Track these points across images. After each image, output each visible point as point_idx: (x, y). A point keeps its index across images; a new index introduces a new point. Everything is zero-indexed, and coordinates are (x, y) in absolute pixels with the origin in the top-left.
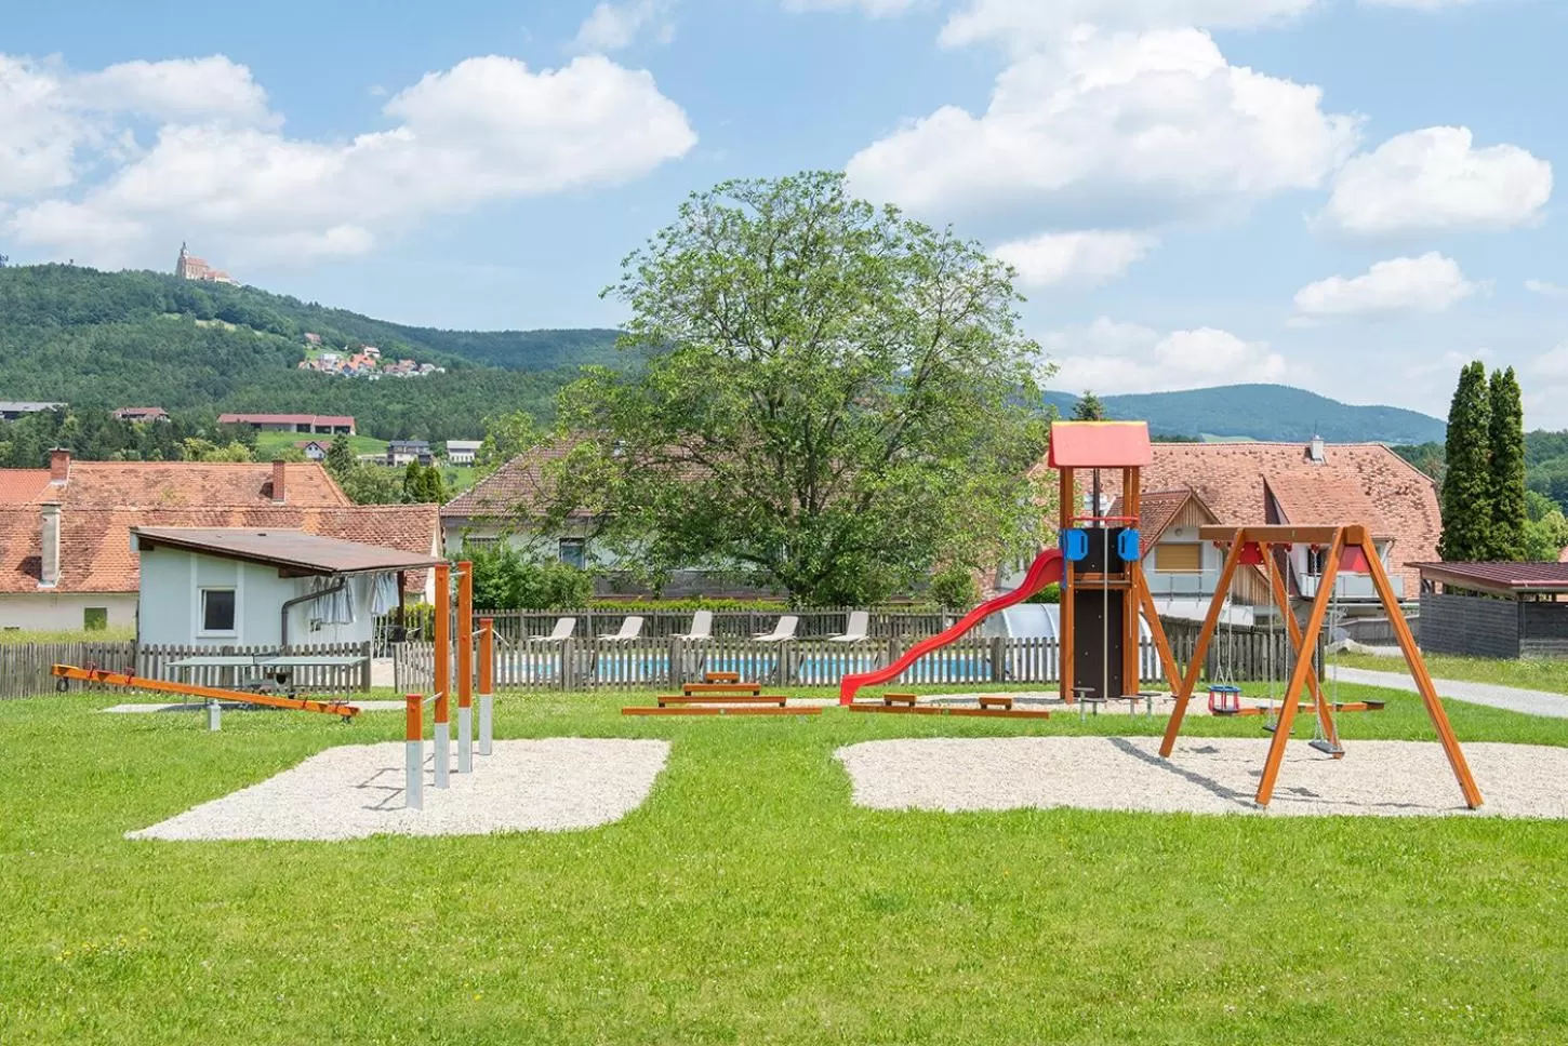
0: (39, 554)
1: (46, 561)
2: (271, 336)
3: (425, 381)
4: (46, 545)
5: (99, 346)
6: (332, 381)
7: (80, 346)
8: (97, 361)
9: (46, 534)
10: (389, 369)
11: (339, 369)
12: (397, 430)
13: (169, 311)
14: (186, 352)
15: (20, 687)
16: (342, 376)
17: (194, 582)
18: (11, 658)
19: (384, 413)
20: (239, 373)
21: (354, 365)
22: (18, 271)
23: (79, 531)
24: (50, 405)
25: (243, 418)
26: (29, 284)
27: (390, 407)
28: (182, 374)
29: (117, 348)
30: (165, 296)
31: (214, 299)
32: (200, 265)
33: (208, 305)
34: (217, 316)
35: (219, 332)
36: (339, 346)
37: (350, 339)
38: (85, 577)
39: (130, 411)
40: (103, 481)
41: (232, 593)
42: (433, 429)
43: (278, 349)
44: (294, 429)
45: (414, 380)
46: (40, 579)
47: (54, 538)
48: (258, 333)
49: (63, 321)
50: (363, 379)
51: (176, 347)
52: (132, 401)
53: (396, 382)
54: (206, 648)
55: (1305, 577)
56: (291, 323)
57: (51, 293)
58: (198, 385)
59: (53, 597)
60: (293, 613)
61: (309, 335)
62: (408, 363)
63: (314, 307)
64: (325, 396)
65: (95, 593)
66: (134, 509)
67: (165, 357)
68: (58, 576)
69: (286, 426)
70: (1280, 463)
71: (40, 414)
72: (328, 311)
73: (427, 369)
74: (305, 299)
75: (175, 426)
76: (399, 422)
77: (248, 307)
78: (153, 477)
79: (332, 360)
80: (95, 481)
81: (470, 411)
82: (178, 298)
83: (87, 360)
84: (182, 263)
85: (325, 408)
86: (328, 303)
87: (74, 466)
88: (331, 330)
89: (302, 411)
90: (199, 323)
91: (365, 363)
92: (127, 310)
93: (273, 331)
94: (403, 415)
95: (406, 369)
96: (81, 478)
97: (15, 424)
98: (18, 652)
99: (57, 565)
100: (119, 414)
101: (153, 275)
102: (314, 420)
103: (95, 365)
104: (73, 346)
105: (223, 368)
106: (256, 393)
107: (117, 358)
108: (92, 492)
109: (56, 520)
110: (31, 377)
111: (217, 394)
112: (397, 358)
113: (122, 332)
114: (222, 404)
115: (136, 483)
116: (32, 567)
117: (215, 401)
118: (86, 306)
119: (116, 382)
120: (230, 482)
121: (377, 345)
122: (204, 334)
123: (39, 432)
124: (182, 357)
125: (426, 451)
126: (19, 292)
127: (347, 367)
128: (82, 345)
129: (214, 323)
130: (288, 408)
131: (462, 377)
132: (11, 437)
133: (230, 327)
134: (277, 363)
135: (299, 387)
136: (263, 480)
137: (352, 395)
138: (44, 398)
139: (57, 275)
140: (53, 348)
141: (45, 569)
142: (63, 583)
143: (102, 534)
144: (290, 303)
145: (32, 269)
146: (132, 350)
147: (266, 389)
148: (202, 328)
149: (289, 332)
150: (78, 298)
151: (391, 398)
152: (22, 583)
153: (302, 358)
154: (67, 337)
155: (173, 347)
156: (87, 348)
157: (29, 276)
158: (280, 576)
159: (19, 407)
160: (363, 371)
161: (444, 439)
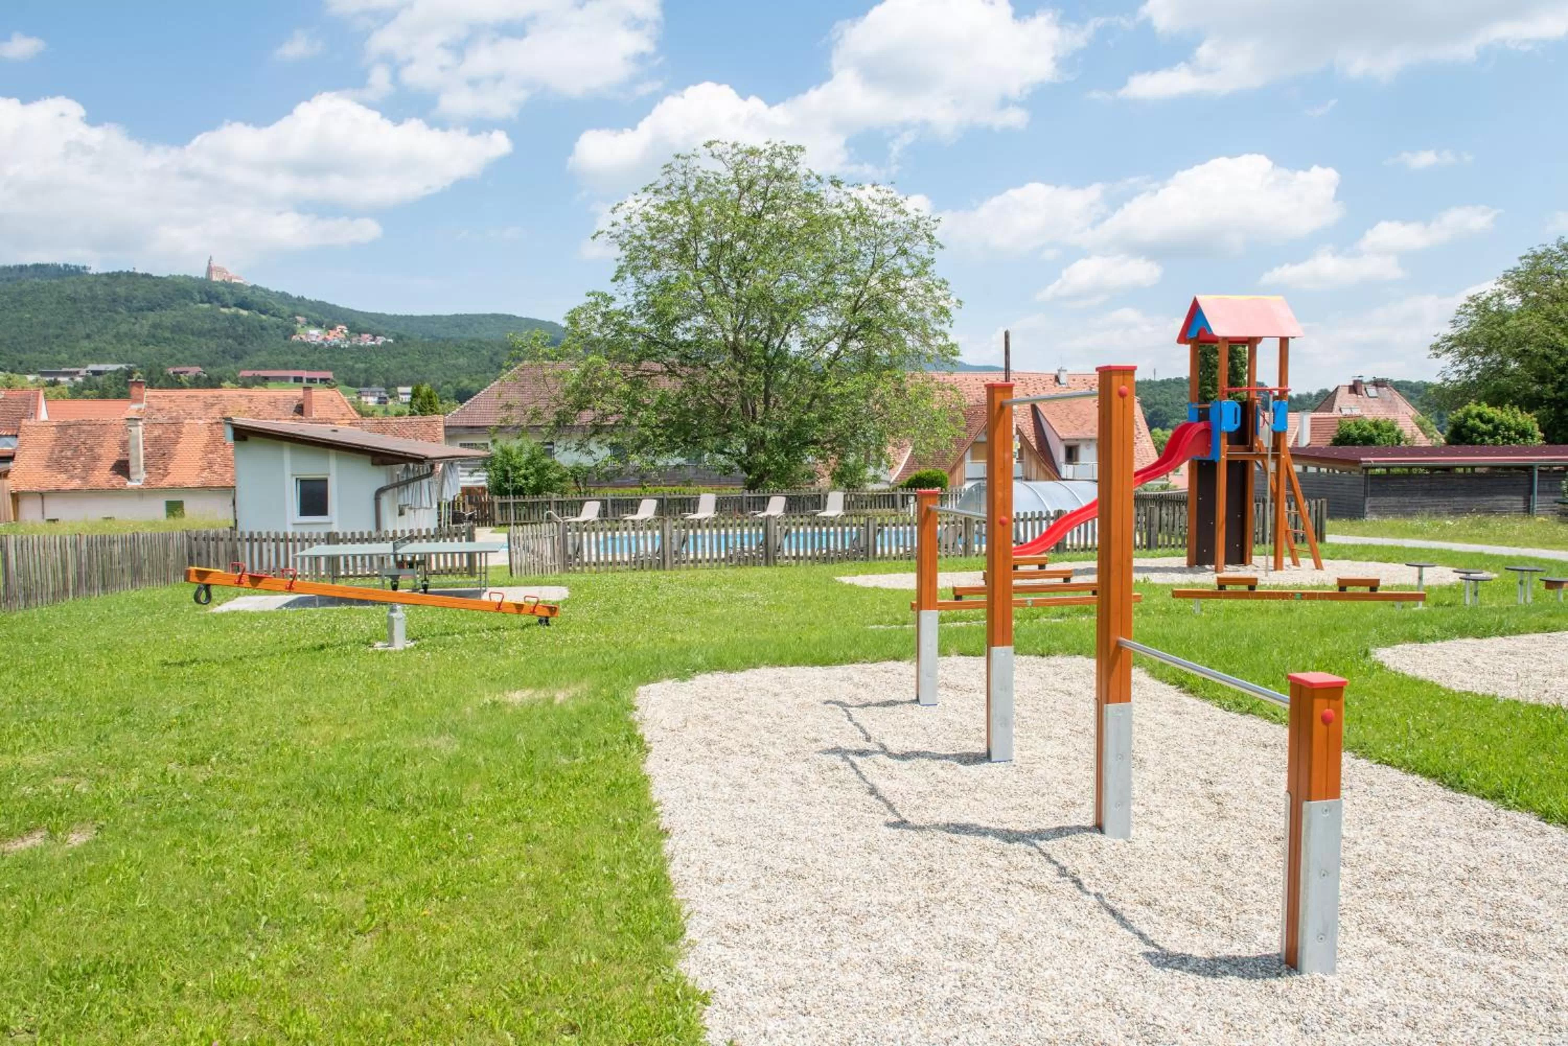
0: (126, 458)
1: (132, 464)
2: (274, 319)
3: (380, 348)
4: (132, 452)
5: (155, 326)
6: (316, 348)
7: (142, 326)
8: (154, 336)
9: (132, 443)
10: (355, 340)
11: (320, 340)
12: (362, 381)
13: (202, 302)
14: (215, 330)
15: (127, 579)
16: (322, 345)
17: (288, 472)
18: (117, 549)
19: (352, 369)
20: (252, 343)
21: (330, 338)
22: (98, 276)
23: (157, 439)
24: (123, 366)
25: (257, 373)
26: (106, 284)
27: (357, 366)
28: (213, 345)
29: (167, 328)
30: (200, 293)
31: (232, 293)
32: (222, 270)
33: (228, 298)
34: (235, 305)
35: (237, 316)
36: (319, 325)
37: (326, 320)
38: (164, 476)
39: (178, 370)
40: (172, 405)
41: (325, 481)
42: (387, 379)
43: (278, 327)
44: (292, 381)
45: (372, 347)
46: (129, 478)
47: (138, 445)
48: (263, 317)
49: (129, 310)
50: (337, 347)
51: (207, 326)
52: (179, 363)
53: (359, 348)
54: (311, 534)
55: (1064, 466)
56: (287, 310)
57: (121, 290)
58: (224, 352)
59: (140, 493)
60: (385, 499)
61: (298, 318)
62: (367, 336)
63: (301, 300)
64: (311, 359)
65: (172, 489)
66: (201, 422)
67: (200, 334)
68: (143, 475)
69: (286, 379)
70: (1039, 386)
71: (117, 371)
72: (310, 302)
73: (380, 340)
74: (295, 294)
75: (209, 378)
76: (363, 375)
77: (256, 299)
78: (211, 400)
79: (315, 335)
80: (165, 404)
81: (411, 367)
82: (207, 293)
83: (147, 336)
84: (210, 270)
85: (312, 367)
86: (311, 296)
87: (148, 393)
88: (313, 314)
89: (296, 368)
90: (223, 310)
91: (338, 336)
92: (172, 300)
93: (273, 315)
94: (366, 371)
95: (366, 340)
96: (154, 401)
97: (99, 379)
98: (124, 541)
99: (142, 467)
100: (171, 371)
101: (191, 278)
102: (306, 374)
103: (153, 338)
104: (137, 327)
105: (240, 340)
106: (263, 356)
107: (167, 334)
108: (164, 413)
109: (139, 431)
110: (109, 348)
111: (237, 358)
112: (360, 332)
113: (169, 317)
114: (240, 364)
115: (196, 406)
116: (122, 468)
117: (236, 362)
118: (145, 299)
119: (167, 350)
120: (270, 403)
121: (345, 324)
122: (227, 317)
123: (116, 384)
124: (211, 333)
125: (383, 395)
126: (100, 291)
127: (325, 339)
128: (143, 326)
129: (233, 310)
130: (286, 366)
131: (405, 345)
132: (97, 388)
133: (244, 313)
134: (277, 336)
135: (294, 353)
136: (295, 403)
137: (330, 358)
138: (120, 361)
139: (125, 278)
140: (124, 328)
141: (132, 470)
142: (147, 482)
143: (176, 443)
144: (285, 296)
145: (107, 275)
146: (177, 328)
147: (270, 354)
148: (225, 314)
149: (285, 316)
150: (140, 293)
151: (357, 360)
152: (114, 482)
153: (294, 333)
154: (133, 320)
155: (206, 326)
156: (146, 328)
157: (105, 279)
158: (373, 464)
159: (102, 367)
160: (337, 341)
161: (395, 386)
